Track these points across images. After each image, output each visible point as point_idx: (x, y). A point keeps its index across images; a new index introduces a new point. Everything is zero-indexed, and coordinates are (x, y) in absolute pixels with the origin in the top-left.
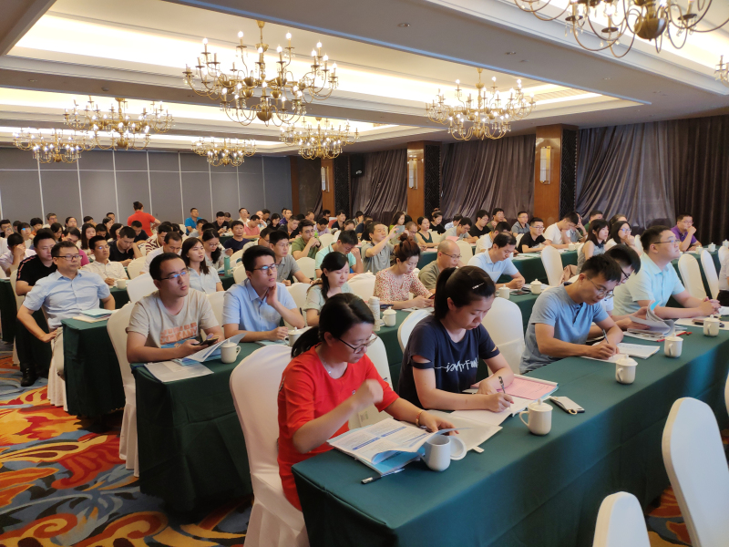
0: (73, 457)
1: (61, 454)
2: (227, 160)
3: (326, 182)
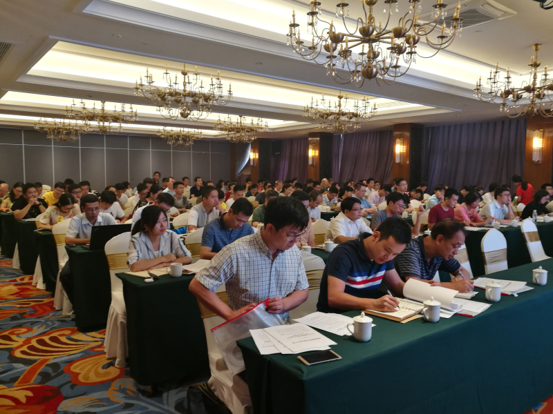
0: (39, 305)
1: (33, 304)
2: (181, 142)
3: (254, 159)
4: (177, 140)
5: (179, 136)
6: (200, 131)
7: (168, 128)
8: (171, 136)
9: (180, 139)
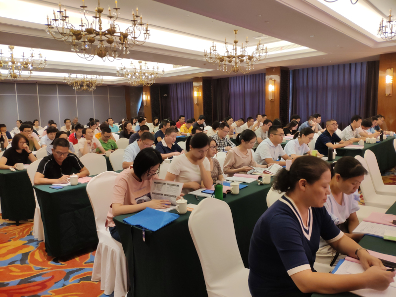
2: (85, 87)
3: (146, 101)
4: (82, 86)
5: (83, 82)
6: (101, 77)
7: (73, 76)
8: (76, 82)
9: (84, 85)
